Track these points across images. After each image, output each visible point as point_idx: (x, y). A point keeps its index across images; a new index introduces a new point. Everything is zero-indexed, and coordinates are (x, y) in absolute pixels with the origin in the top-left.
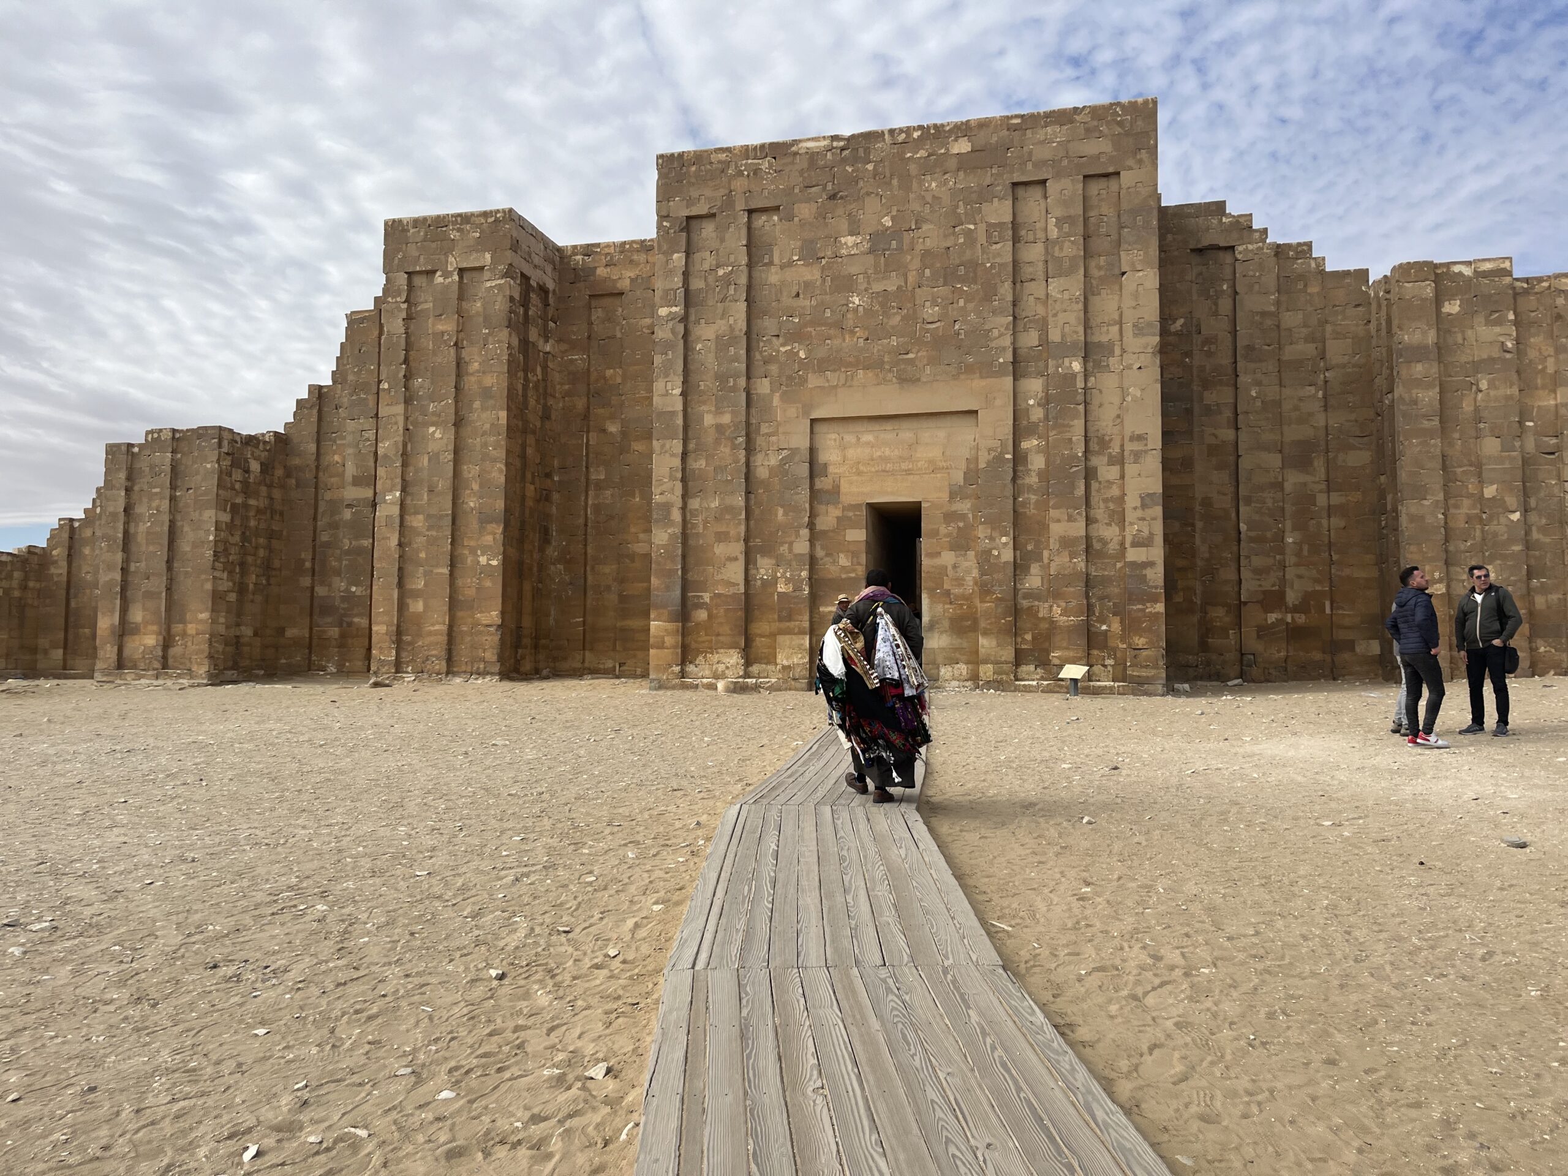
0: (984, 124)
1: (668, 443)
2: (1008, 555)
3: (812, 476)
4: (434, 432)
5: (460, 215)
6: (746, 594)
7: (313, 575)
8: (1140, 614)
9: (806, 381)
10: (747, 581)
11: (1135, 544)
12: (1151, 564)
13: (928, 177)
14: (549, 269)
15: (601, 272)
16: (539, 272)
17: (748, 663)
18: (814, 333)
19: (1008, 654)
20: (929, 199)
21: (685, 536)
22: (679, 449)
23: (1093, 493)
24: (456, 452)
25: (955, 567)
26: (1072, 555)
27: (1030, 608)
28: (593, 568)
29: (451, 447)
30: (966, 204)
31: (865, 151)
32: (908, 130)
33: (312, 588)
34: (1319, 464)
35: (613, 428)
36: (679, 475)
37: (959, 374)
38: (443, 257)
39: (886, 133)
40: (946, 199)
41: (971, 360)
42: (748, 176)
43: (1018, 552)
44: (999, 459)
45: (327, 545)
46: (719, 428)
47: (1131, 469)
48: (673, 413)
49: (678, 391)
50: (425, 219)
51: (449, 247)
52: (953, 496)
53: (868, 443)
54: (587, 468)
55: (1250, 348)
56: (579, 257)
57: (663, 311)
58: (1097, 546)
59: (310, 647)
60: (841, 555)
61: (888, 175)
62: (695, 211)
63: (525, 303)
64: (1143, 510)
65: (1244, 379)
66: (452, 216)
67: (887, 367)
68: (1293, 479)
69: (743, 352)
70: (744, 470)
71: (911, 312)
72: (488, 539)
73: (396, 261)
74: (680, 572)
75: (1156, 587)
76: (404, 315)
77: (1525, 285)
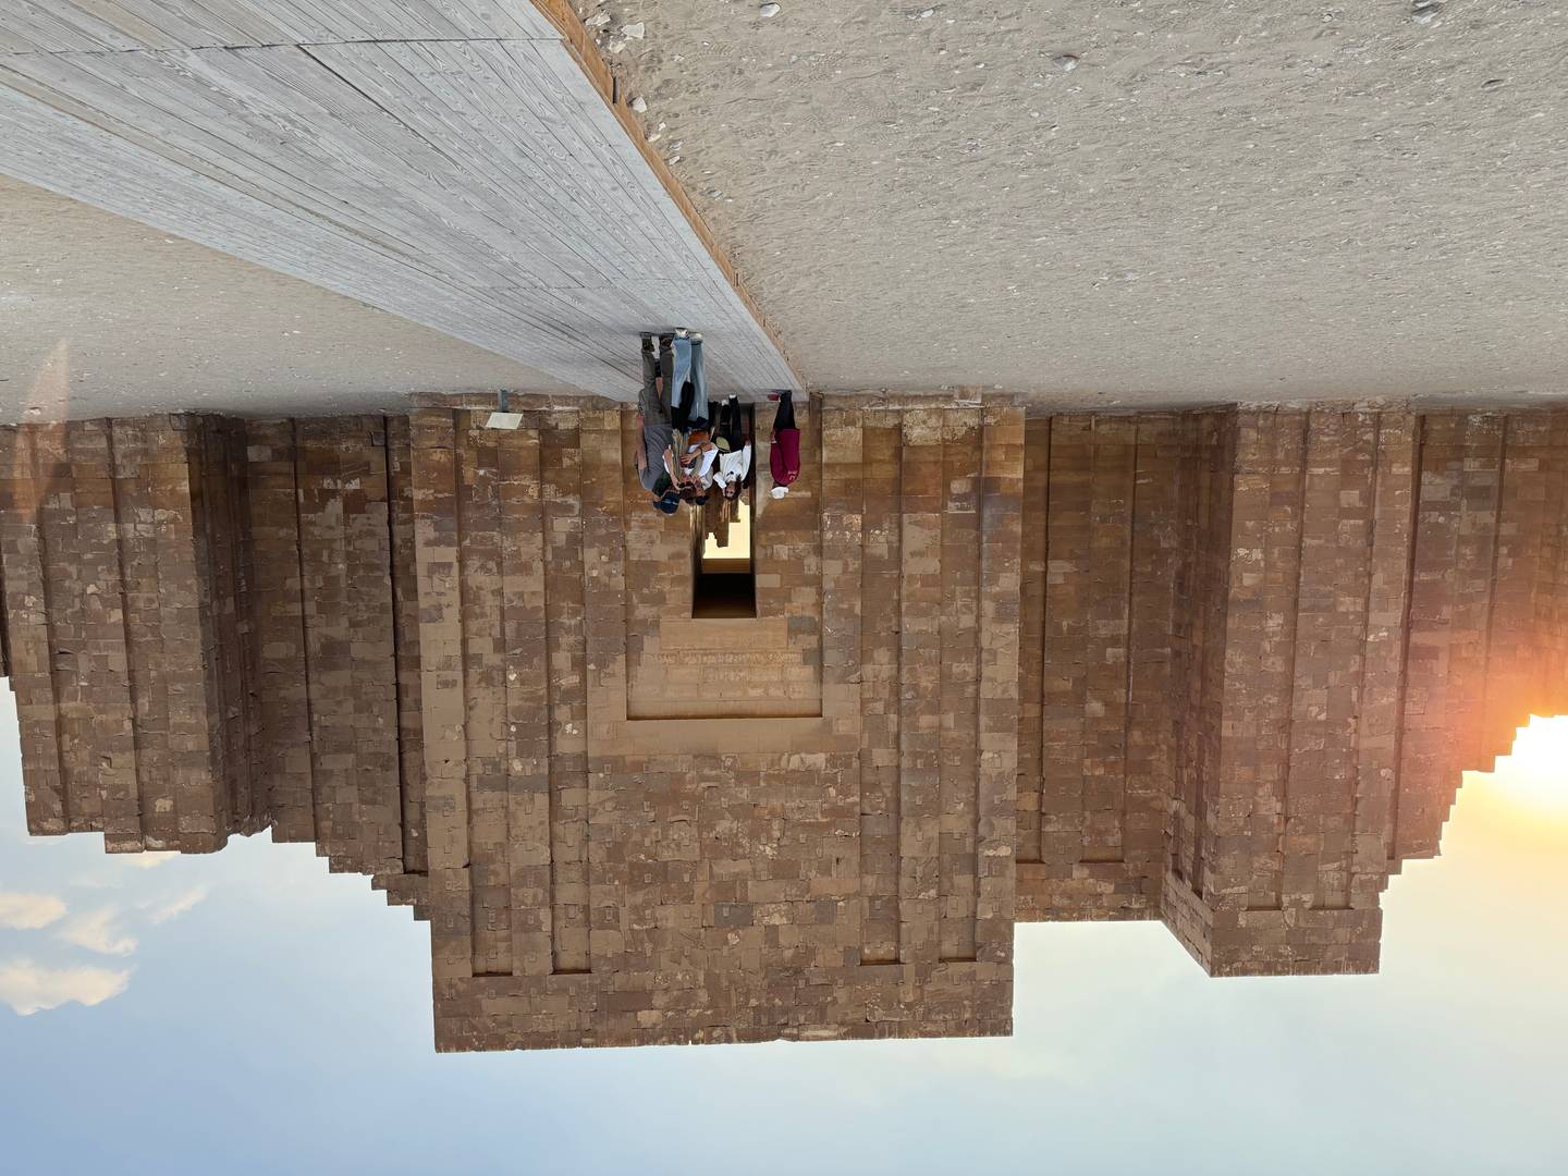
0: (623, 1040)
1: (999, 694)
2: (590, 555)
3: (821, 650)
4: (1319, 714)
5: (1278, 973)
6: (901, 513)
7: (1497, 537)
8: (440, 487)
9: (827, 761)
10: (900, 527)
11: (449, 565)
12: (428, 543)
13: (686, 985)
14: (1172, 897)
15: (1107, 888)
16: (1181, 894)
17: (899, 428)
18: (819, 816)
19: (588, 441)
20: (685, 962)
21: (978, 581)
22: (985, 687)
23: (497, 623)
24: (1291, 689)
25: (652, 542)
26: (518, 553)
27: (565, 494)
28: (1123, 543)
29: (1297, 694)
30: (643, 953)
31: (760, 1020)
32: (709, 1040)
33: (1498, 521)
34: (315, 646)
35: (1096, 707)
36: (985, 656)
37: (649, 762)
38: (1302, 924)
39: (735, 1039)
40: (664, 960)
41: (637, 777)
42: (899, 1003)
43: (580, 559)
44: (602, 664)
45: (1475, 574)
46: (936, 709)
47: (455, 651)
48: (991, 729)
49: (986, 756)
50: (1325, 971)
51: (1294, 937)
52: (656, 624)
53: (755, 687)
54: (1129, 662)
55: (385, 768)
56: (1135, 906)
57: (1005, 851)
58: (492, 565)
59: (1505, 446)
60: (785, 557)
61: (733, 992)
62: (965, 967)
63: (1198, 862)
64: (440, 605)
65: (392, 736)
66: (1288, 973)
67: (732, 774)
68: (340, 630)
69: (905, 798)
70: (903, 659)
71: (705, 834)
72: (1249, 579)
73: (1365, 923)
74: (985, 538)
75: (423, 517)
76: (1356, 858)
77: (94, 824)
